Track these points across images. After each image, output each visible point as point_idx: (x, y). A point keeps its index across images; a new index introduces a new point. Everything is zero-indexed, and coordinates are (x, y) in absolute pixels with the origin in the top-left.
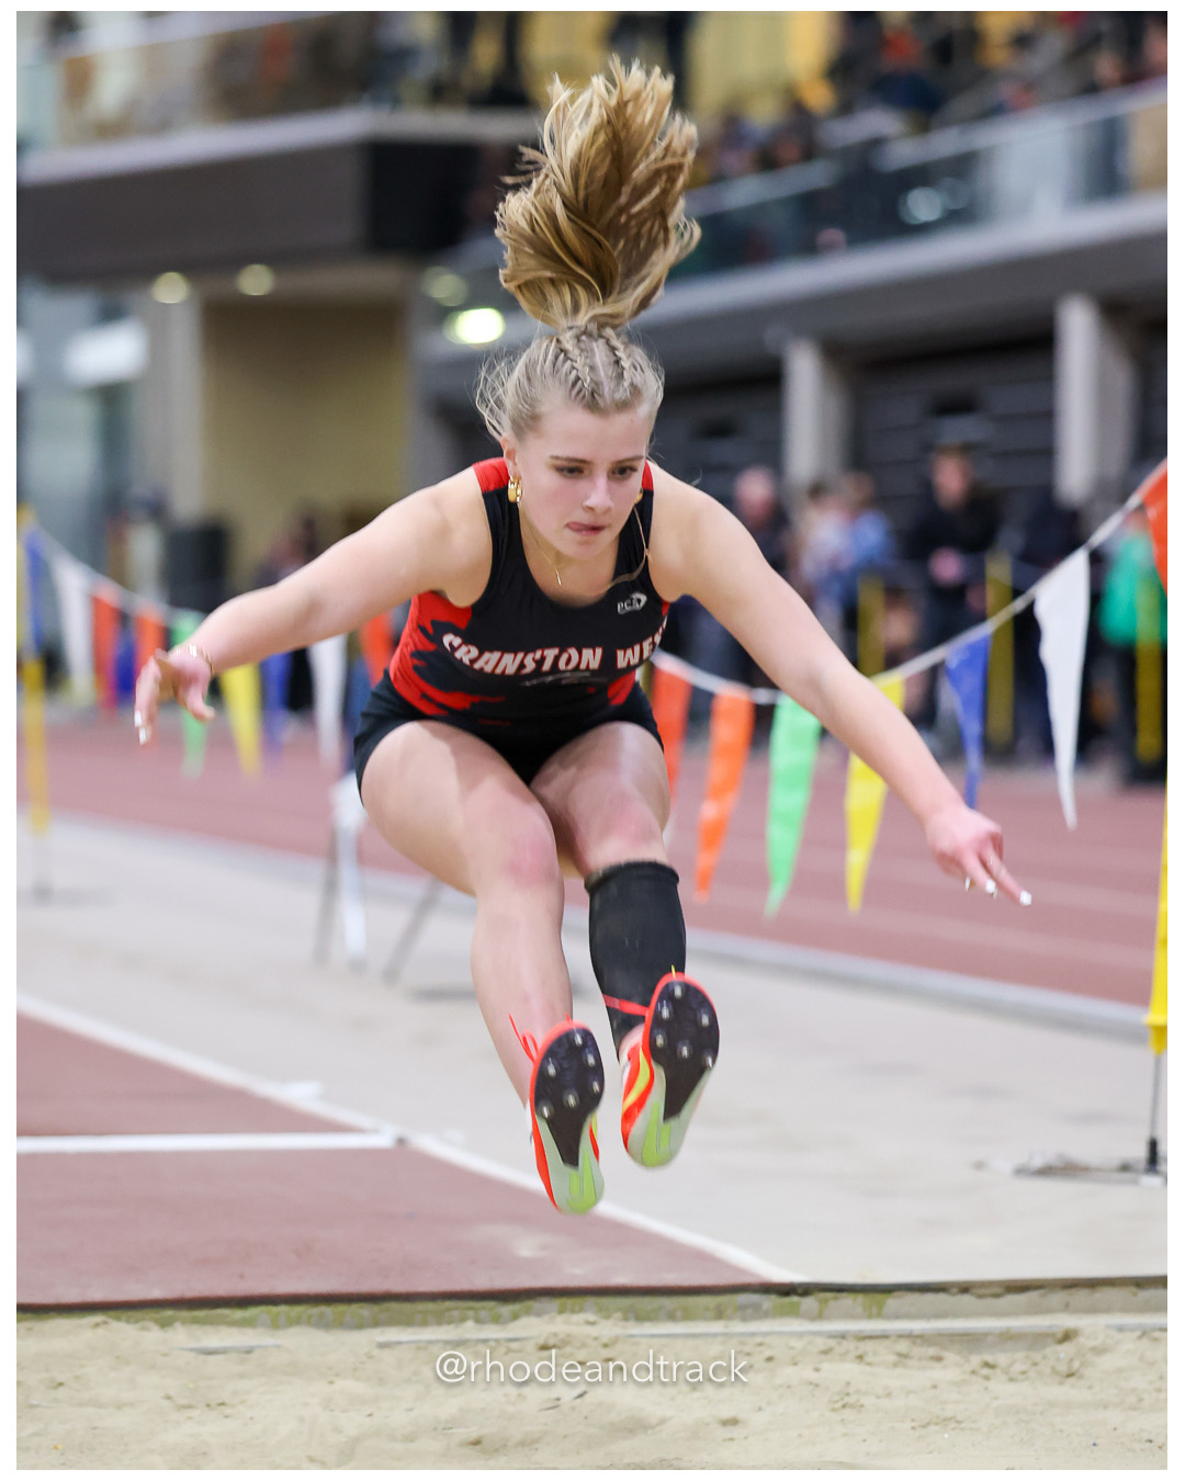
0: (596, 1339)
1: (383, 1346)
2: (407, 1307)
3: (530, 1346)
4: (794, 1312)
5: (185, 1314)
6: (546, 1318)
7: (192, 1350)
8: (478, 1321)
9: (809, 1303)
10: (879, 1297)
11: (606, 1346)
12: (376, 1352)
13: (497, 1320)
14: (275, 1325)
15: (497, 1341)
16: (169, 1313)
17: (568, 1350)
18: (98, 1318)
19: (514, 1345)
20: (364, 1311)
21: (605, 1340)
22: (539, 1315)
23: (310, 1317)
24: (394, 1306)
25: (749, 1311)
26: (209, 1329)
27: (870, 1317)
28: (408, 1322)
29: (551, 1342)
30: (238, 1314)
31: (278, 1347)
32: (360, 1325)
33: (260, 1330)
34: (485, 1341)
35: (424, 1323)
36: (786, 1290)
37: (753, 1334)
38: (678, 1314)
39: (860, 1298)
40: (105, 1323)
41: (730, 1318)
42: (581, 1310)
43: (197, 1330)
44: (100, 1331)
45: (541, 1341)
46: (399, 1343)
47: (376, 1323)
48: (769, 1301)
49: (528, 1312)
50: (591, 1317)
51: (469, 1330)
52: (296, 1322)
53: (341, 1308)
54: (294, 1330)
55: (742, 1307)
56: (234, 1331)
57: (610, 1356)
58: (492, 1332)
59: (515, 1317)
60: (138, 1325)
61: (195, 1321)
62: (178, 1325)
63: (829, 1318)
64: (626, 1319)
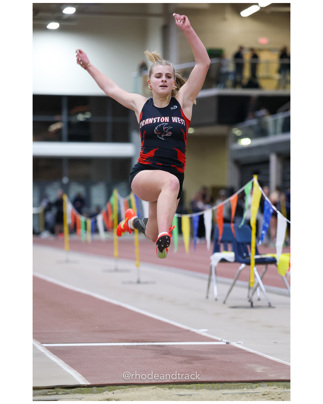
0: (276, 393)
1: (223, 394)
2: (229, 384)
3: (260, 394)
5: (175, 386)
6: (264, 387)
7: (177, 395)
8: (247, 388)
11: (279, 394)
12: (222, 396)
13: (252, 388)
14: (197, 389)
15: (252, 393)
16: (171, 386)
17: (270, 395)
18: (153, 387)
19: (256, 394)
20: (219, 385)
22: (262, 386)
23: (206, 387)
24: (227, 384)
26: (181, 390)
28: (230, 388)
29: (265, 393)
30: (188, 386)
31: (198, 394)
32: (218, 389)
33: (194, 390)
34: (249, 393)
35: (234, 389)
40: (155, 388)
42: (273, 386)
43: (178, 390)
44: (154, 390)
45: (263, 393)
46: (228, 393)
47: (222, 389)
49: (260, 386)
50: (275, 387)
51: (245, 390)
52: (201, 388)
53: (213, 385)
54: (201, 390)
56: (187, 390)
57: (280, 397)
58: (251, 391)
59: (257, 387)
61: (178, 388)
62: (173, 388)
64: (284, 388)
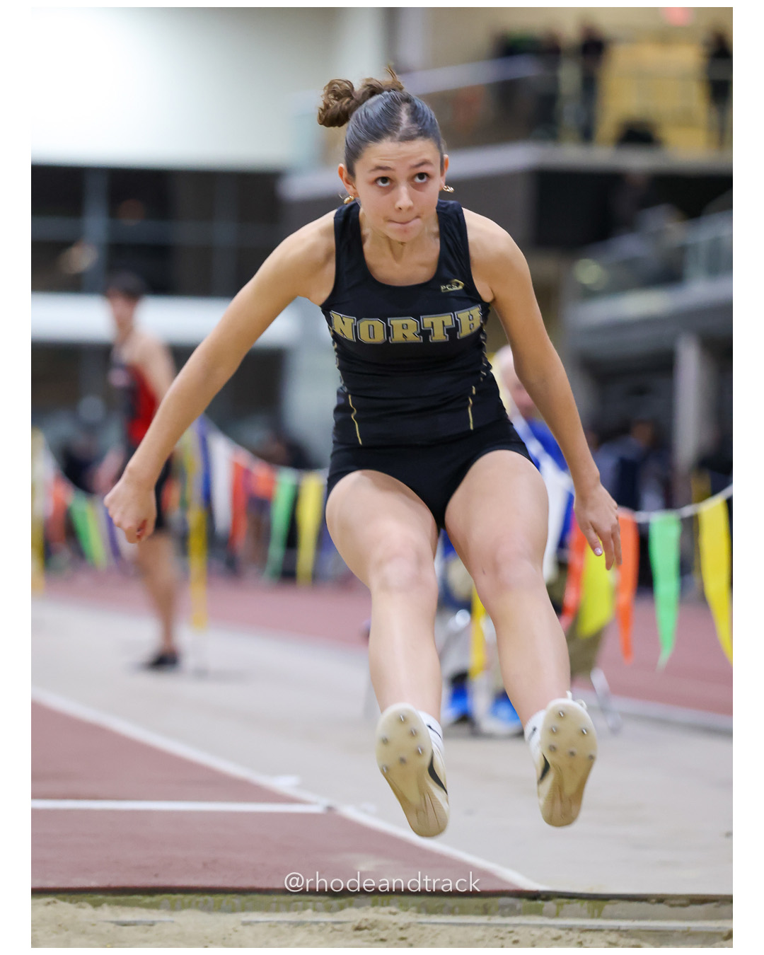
0: (395, 924)
1: (245, 924)
2: (266, 898)
3: (349, 927)
4: (538, 912)
5: (110, 898)
6: (363, 909)
7: (112, 922)
8: (315, 910)
9: (550, 906)
10: (599, 903)
11: (401, 929)
12: (240, 928)
13: (329, 910)
14: (173, 908)
15: (326, 923)
16: (100, 897)
17: (375, 931)
18: (50, 899)
19: (337, 926)
20: (236, 900)
21: (401, 925)
22: (358, 906)
23: (197, 903)
24: (257, 897)
25: (507, 910)
26: (126, 909)
27: (593, 917)
28: (266, 909)
29: (364, 925)
30: (148, 899)
31: (173, 922)
32: (233, 910)
33: (162, 911)
34: (317, 923)
35: (277, 910)
36: (534, 896)
37: (506, 925)
38: (457, 910)
39: (586, 904)
40: (54, 902)
41: (493, 914)
42: (388, 904)
43: (118, 909)
44: (50, 908)
45: (356, 924)
46: (257, 922)
47: (244, 909)
48: (521, 904)
49: (351, 905)
50: (393, 909)
51: (308, 915)
52: (188, 906)
53: (219, 898)
54: (184, 912)
55: (502, 907)
56: (144, 910)
57: (404, 936)
58: (325, 917)
59: (341, 908)
60: (77, 905)
61: (118, 903)
62: (105, 906)
63: (562, 917)
64: (419, 912)
